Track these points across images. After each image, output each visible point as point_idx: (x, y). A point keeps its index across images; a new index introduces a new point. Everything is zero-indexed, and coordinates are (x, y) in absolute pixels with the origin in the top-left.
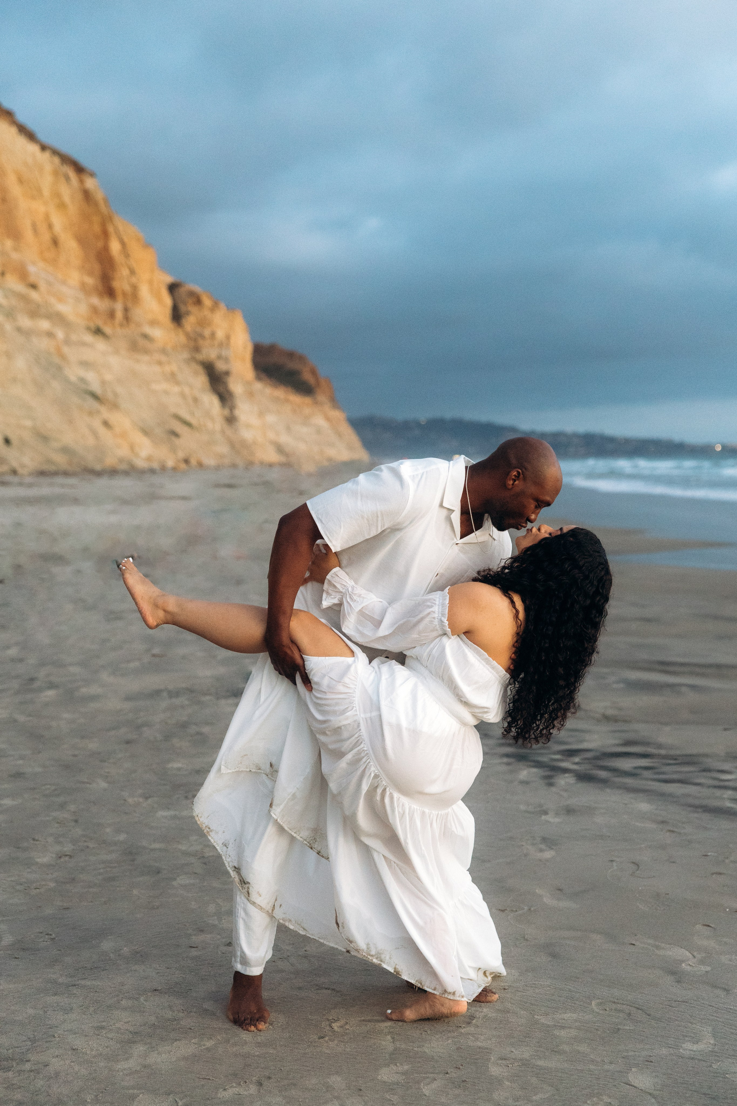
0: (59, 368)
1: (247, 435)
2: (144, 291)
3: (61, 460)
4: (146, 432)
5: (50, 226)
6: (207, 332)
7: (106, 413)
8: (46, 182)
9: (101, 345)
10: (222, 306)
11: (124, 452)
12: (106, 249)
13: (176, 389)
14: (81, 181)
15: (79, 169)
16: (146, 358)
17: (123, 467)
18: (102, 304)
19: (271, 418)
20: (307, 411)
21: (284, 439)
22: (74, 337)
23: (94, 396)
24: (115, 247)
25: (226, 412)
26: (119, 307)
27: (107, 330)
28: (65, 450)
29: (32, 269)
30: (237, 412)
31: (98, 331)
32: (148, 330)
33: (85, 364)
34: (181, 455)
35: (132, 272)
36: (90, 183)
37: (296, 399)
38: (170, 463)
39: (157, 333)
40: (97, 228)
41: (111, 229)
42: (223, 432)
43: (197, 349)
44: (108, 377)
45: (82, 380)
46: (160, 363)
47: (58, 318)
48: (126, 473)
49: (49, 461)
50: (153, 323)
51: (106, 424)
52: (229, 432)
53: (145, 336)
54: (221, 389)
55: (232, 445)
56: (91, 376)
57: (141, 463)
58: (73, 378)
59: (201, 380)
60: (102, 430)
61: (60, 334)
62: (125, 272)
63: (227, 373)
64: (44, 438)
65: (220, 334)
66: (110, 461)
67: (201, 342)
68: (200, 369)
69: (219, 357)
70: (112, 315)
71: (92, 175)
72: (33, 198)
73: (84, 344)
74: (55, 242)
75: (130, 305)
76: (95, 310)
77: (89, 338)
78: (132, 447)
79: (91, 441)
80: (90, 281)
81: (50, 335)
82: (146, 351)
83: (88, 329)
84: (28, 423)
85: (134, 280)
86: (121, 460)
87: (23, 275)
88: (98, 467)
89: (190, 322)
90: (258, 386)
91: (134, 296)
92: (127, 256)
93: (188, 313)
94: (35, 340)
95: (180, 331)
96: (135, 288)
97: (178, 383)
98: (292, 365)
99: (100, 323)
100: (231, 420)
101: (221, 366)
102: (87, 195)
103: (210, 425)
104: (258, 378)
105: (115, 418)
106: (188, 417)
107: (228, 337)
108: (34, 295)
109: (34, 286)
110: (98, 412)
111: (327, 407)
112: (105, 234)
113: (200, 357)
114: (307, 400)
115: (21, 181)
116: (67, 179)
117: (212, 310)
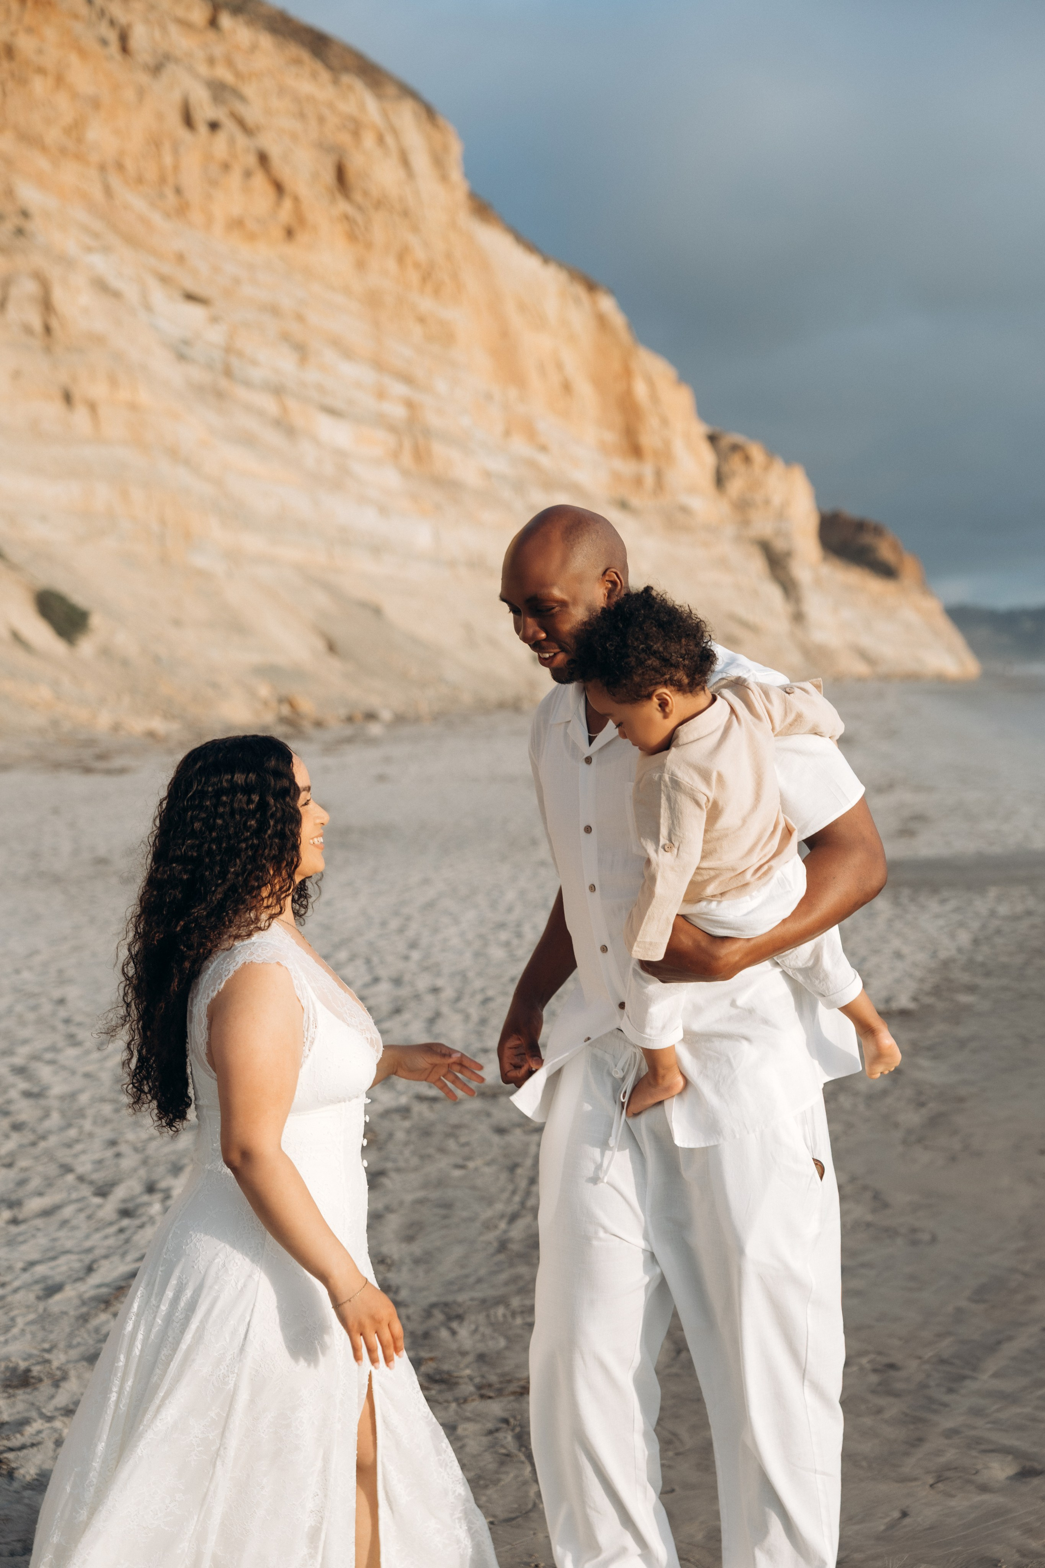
1: (821, 636)
2: (679, 447)
5: (560, 366)
6: (759, 498)
8: (551, 305)
9: (630, 523)
10: (780, 459)
12: (629, 392)
13: (729, 579)
14: (594, 303)
15: (591, 286)
16: (687, 538)
18: (626, 467)
19: (848, 613)
20: (892, 602)
21: (866, 641)
24: (640, 389)
25: (793, 607)
26: (648, 471)
27: (635, 501)
29: (541, 426)
30: (805, 607)
31: (624, 505)
32: (687, 500)
35: (665, 422)
36: (605, 305)
37: (875, 585)
39: (698, 504)
40: (617, 365)
41: (635, 365)
42: (792, 634)
43: (746, 523)
46: (706, 545)
47: (576, 490)
50: (692, 490)
52: (799, 634)
53: (685, 510)
54: (784, 576)
55: (806, 652)
59: (757, 565)
62: (655, 422)
63: (788, 554)
65: (777, 500)
67: (751, 511)
68: (756, 551)
69: (778, 532)
70: (638, 481)
71: (608, 292)
72: (538, 329)
74: (567, 387)
75: (662, 466)
76: (617, 477)
80: (611, 437)
82: (686, 529)
83: (611, 502)
85: (666, 433)
87: (530, 433)
89: (736, 486)
90: (828, 568)
91: (665, 455)
92: (656, 401)
93: (734, 475)
95: (725, 498)
96: (667, 444)
97: (730, 571)
98: (867, 539)
99: (625, 494)
100: (798, 617)
101: (779, 545)
102: (602, 321)
103: (773, 625)
104: (827, 558)
106: (748, 617)
107: (787, 504)
108: (545, 459)
109: (543, 448)
111: (917, 596)
112: (627, 373)
113: (752, 533)
114: (890, 585)
115: (522, 307)
116: (577, 301)
117: (767, 468)
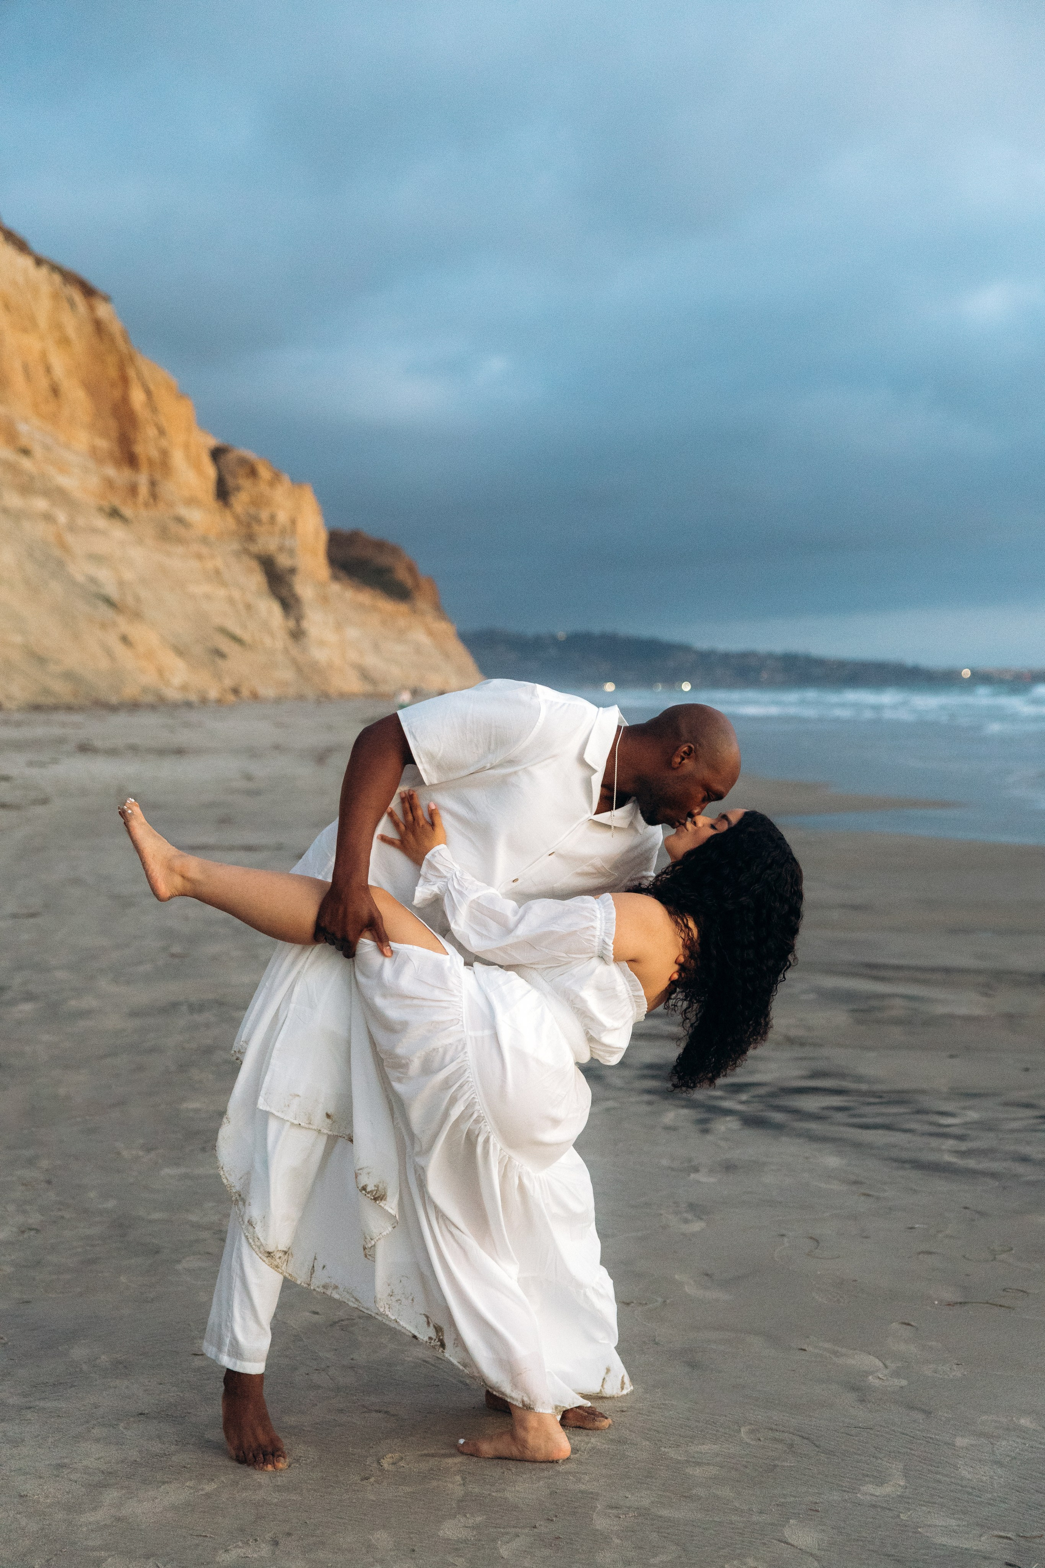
0: (61, 564)
1: (320, 655)
2: (178, 458)
3: (62, 690)
4: (180, 651)
5: (48, 370)
6: (264, 515)
7: (124, 625)
8: (43, 309)
9: (118, 532)
10: (286, 478)
11: (149, 678)
12: (125, 400)
13: (222, 592)
14: (92, 309)
15: (88, 291)
16: (180, 550)
17: (149, 698)
18: (119, 475)
19: (352, 633)
20: (402, 622)
21: (371, 661)
22: (81, 521)
23: (109, 602)
24: (137, 397)
25: (291, 624)
26: (143, 480)
27: (127, 512)
28: (69, 676)
29: (23, 428)
30: (305, 624)
31: (114, 513)
32: (183, 511)
33: (97, 558)
34: (228, 682)
35: (162, 432)
36: (103, 310)
37: (387, 606)
38: (213, 694)
39: (194, 515)
40: (113, 372)
41: (131, 373)
42: (286, 651)
43: (250, 537)
44: (128, 576)
45: (93, 580)
46: (199, 557)
47: (59, 495)
48: (153, 707)
49: (46, 691)
50: (191, 501)
51: (125, 640)
52: (295, 651)
53: (180, 520)
54: (284, 592)
55: (299, 669)
56: (104, 575)
57: (172, 694)
58: (80, 578)
59: (256, 580)
60: (119, 649)
61: (62, 518)
62: (151, 432)
63: (293, 571)
64: (39, 659)
65: (282, 517)
66: (130, 691)
67: (256, 528)
68: (254, 565)
69: (281, 549)
70: (133, 490)
71: (107, 299)
72: (25, 330)
73: (94, 531)
74: (55, 391)
75: (158, 476)
76: (110, 484)
77: (101, 522)
78: (160, 672)
79: (104, 664)
80: (103, 444)
81: (48, 518)
82: (180, 540)
83: (101, 509)
84: (18, 639)
85: (164, 443)
86: (145, 690)
87: (10, 436)
88: (114, 700)
89: (240, 501)
90: (335, 588)
91: (164, 463)
92: (154, 410)
93: (238, 489)
94: (27, 525)
95: (228, 513)
96: (165, 454)
97: (224, 584)
98: (384, 560)
99: (117, 502)
100: (297, 634)
101: (283, 561)
102: (99, 327)
103: (268, 641)
104: (335, 578)
105: (136, 632)
106: (238, 631)
107: (293, 522)
108: (26, 463)
109: (26, 452)
110: (114, 624)
111: (429, 619)
112: (125, 380)
113: (254, 548)
114: (403, 608)
116: (72, 304)
117: (272, 484)
